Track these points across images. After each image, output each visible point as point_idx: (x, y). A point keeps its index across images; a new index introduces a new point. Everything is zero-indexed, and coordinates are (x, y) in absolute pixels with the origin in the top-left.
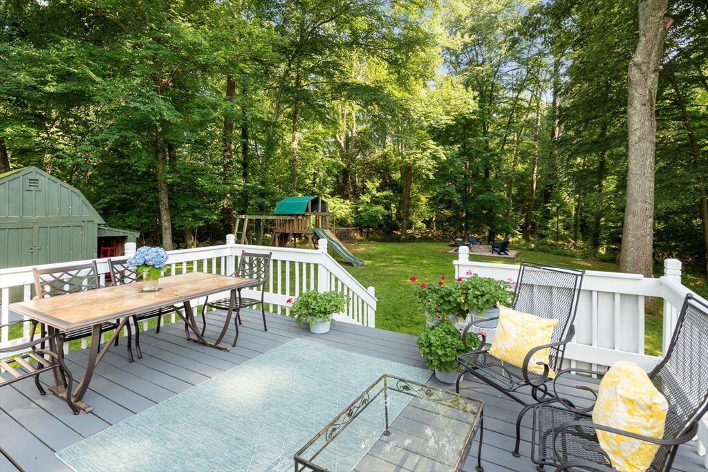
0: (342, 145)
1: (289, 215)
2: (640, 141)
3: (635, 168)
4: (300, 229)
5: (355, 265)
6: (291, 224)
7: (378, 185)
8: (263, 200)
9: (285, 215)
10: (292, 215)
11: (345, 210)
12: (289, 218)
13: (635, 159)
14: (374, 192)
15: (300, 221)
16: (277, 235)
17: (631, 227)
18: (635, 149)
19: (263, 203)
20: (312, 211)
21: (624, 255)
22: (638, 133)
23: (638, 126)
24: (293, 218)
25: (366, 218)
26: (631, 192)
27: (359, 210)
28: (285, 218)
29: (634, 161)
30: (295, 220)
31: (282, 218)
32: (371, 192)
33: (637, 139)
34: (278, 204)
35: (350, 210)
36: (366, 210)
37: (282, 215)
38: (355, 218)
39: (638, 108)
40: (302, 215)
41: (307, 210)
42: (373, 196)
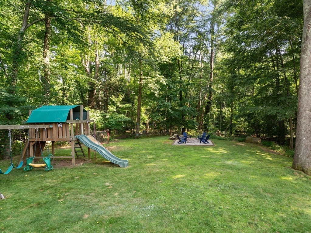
0: (88, 69)
1: (46, 123)
2: (308, 75)
3: (305, 91)
4: (60, 137)
5: (121, 166)
6: (49, 132)
7: (121, 99)
8: (11, 108)
9: (41, 123)
10: (51, 123)
11: (97, 118)
12: (47, 126)
13: (305, 85)
14: (118, 104)
15: (60, 129)
16: (31, 144)
17: (303, 126)
18: (306, 80)
19: (11, 111)
20: (74, 119)
21: (299, 142)
22: (307, 70)
23: (308, 66)
24: (51, 126)
25: (114, 123)
26: (302, 105)
27: (107, 117)
28: (41, 126)
29: (305, 87)
30: (54, 129)
31: (37, 127)
32: (116, 104)
33: (307, 73)
34: (31, 112)
35: (100, 117)
36: (112, 118)
37: (38, 123)
38: (104, 124)
39: (309, 55)
40: (63, 123)
41: (68, 118)
42: (118, 107)
